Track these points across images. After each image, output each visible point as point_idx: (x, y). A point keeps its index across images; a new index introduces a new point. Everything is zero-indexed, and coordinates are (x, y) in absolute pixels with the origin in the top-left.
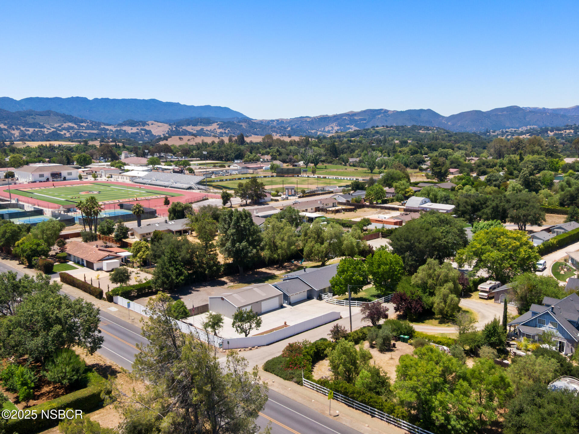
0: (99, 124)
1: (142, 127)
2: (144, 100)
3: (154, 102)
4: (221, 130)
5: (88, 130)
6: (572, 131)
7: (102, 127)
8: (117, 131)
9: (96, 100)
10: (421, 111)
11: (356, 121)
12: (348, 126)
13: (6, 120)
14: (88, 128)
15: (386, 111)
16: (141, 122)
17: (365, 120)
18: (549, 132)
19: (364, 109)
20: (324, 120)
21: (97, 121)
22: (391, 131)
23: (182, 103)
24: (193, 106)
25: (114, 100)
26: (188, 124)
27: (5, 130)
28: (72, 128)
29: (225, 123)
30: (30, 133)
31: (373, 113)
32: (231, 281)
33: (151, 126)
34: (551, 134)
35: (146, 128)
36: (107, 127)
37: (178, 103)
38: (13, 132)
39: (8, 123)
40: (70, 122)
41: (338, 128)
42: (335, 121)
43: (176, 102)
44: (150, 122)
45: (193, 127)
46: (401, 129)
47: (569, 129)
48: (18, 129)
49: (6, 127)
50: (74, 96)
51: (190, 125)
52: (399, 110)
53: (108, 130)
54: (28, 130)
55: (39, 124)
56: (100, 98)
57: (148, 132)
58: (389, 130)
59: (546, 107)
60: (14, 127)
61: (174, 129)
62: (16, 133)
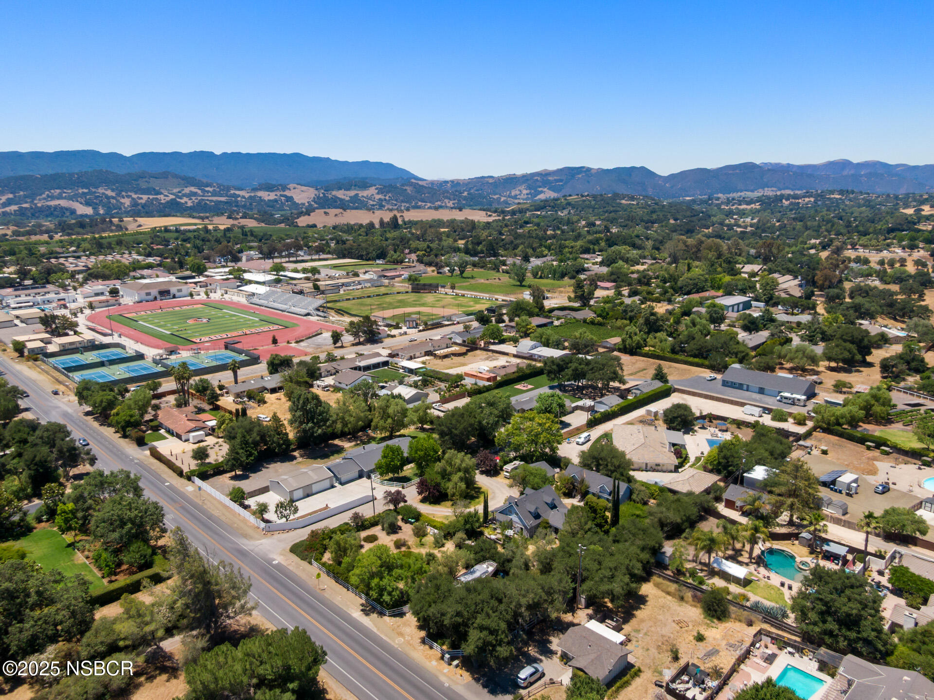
0: (228, 189)
1: (282, 193)
2: (285, 154)
3: (297, 156)
4: (380, 196)
5: (215, 196)
6: (812, 199)
7: (232, 192)
8: (250, 197)
9: (225, 154)
10: (633, 169)
11: (549, 182)
12: (540, 189)
13: (114, 184)
14: (214, 194)
15: (589, 170)
16: (280, 185)
17: (561, 181)
18: (784, 201)
19: (560, 167)
20: (511, 181)
21: (225, 184)
22: (588, 203)
23: (333, 158)
24: (346, 162)
25: (248, 155)
26: (340, 189)
27: (113, 198)
28: (195, 194)
29: (385, 187)
30: (143, 201)
31: (571, 173)
32: (302, 456)
33: (293, 191)
34: (786, 203)
35: (287, 193)
36: (237, 192)
37: (328, 158)
38: (122, 200)
39: (117, 189)
40: (193, 186)
41: (528, 191)
42: (524, 182)
43: (326, 156)
44: (291, 186)
45: (346, 192)
46: (599, 198)
47: (809, 197)
48: (128, 197)
49: (113, 194)
50: (198, 150)
51: (341, 189)
52: (605, 168)
53: (239, 196)
54: (141, 198)
55: (154, 189)
56: (229, 152)
57: (289, 199)
58: (584, 201)
59: (791, 163)
60: (124, 193)
61: (321, 195)
62: (127, 202)
